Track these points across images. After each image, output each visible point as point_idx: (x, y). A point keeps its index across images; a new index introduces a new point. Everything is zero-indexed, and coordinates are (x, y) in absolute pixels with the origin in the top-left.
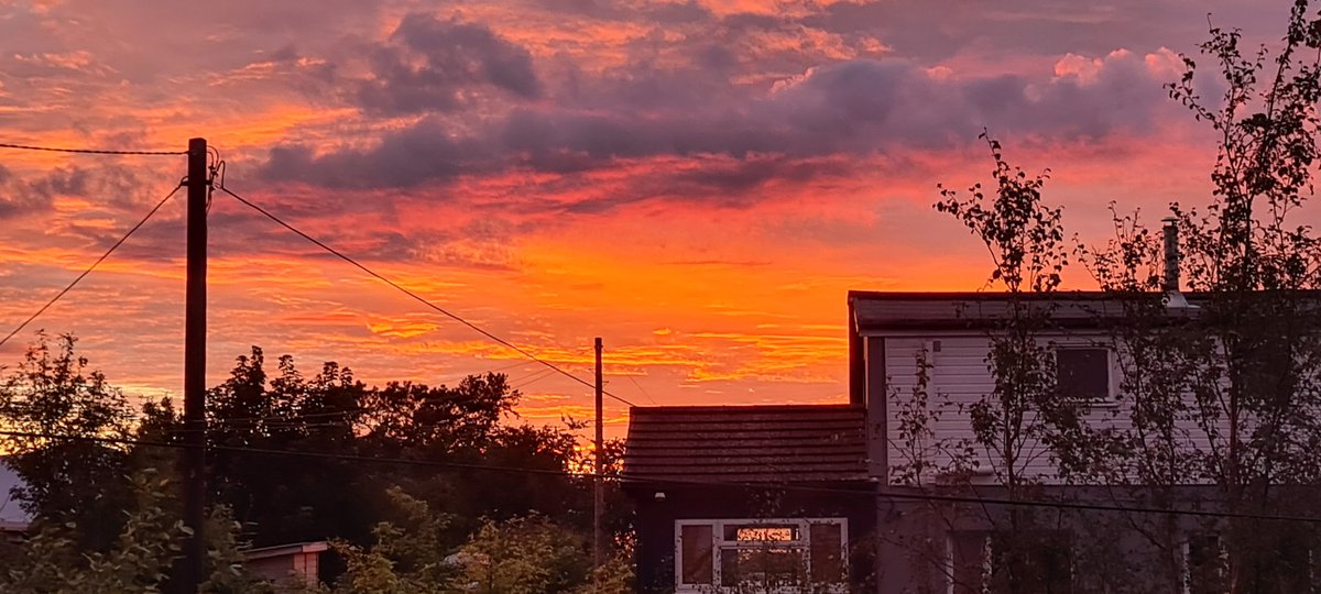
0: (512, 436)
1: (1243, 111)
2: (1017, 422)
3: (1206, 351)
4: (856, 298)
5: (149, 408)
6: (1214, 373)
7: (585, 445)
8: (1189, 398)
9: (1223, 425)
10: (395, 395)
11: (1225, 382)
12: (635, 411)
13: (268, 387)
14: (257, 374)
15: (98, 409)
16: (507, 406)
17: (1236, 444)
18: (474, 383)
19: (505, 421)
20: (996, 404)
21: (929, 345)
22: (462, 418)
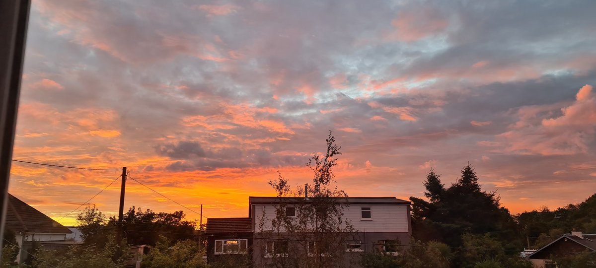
0: (184, 223)
1: (319, 169)
2: (280, 224)
3: (312, 210)
4: (251, 198)
5: (111, 218)
6: (313, 214)
7: (198, 224)
8: (309, 219)
9: (315, 224)
10: (161, 215)
11: (315, 216)
12: (208, 219)
13: (135, 214)
14: (133, 211)
15: (100, 219)
16: (183, 217)
17: (317, 228)
18: (177, 213)
19: (182, 220)
20: (276, 220)
21: (263, 207)
22: (174, 219)
